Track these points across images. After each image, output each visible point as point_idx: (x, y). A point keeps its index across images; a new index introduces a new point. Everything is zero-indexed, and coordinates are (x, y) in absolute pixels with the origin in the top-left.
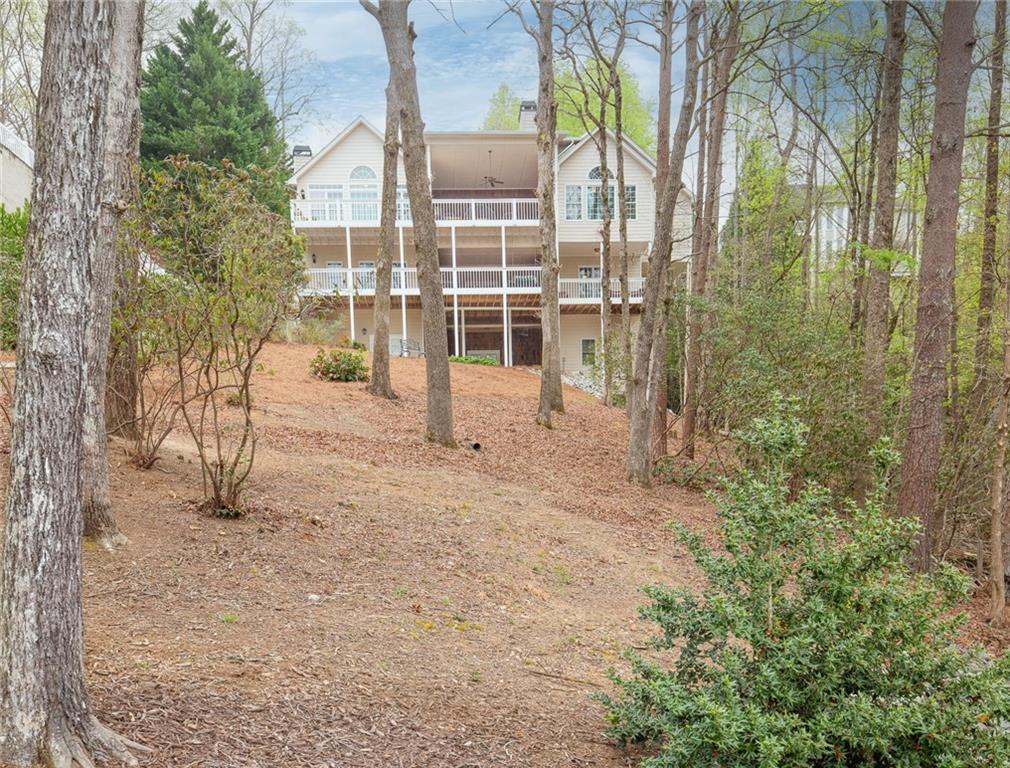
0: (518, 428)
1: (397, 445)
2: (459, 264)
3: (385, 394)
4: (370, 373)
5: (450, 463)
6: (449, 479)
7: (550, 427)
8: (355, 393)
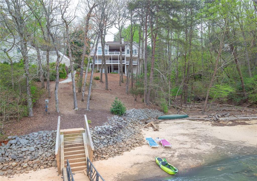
0: (117, 86)
1: (103, 90)
2: (112, 60)
3: (102, 82)
4: (100, 79)
5: (107, 92)
6: (107, 95)
7: (121, 86)
8: (98, 82)
